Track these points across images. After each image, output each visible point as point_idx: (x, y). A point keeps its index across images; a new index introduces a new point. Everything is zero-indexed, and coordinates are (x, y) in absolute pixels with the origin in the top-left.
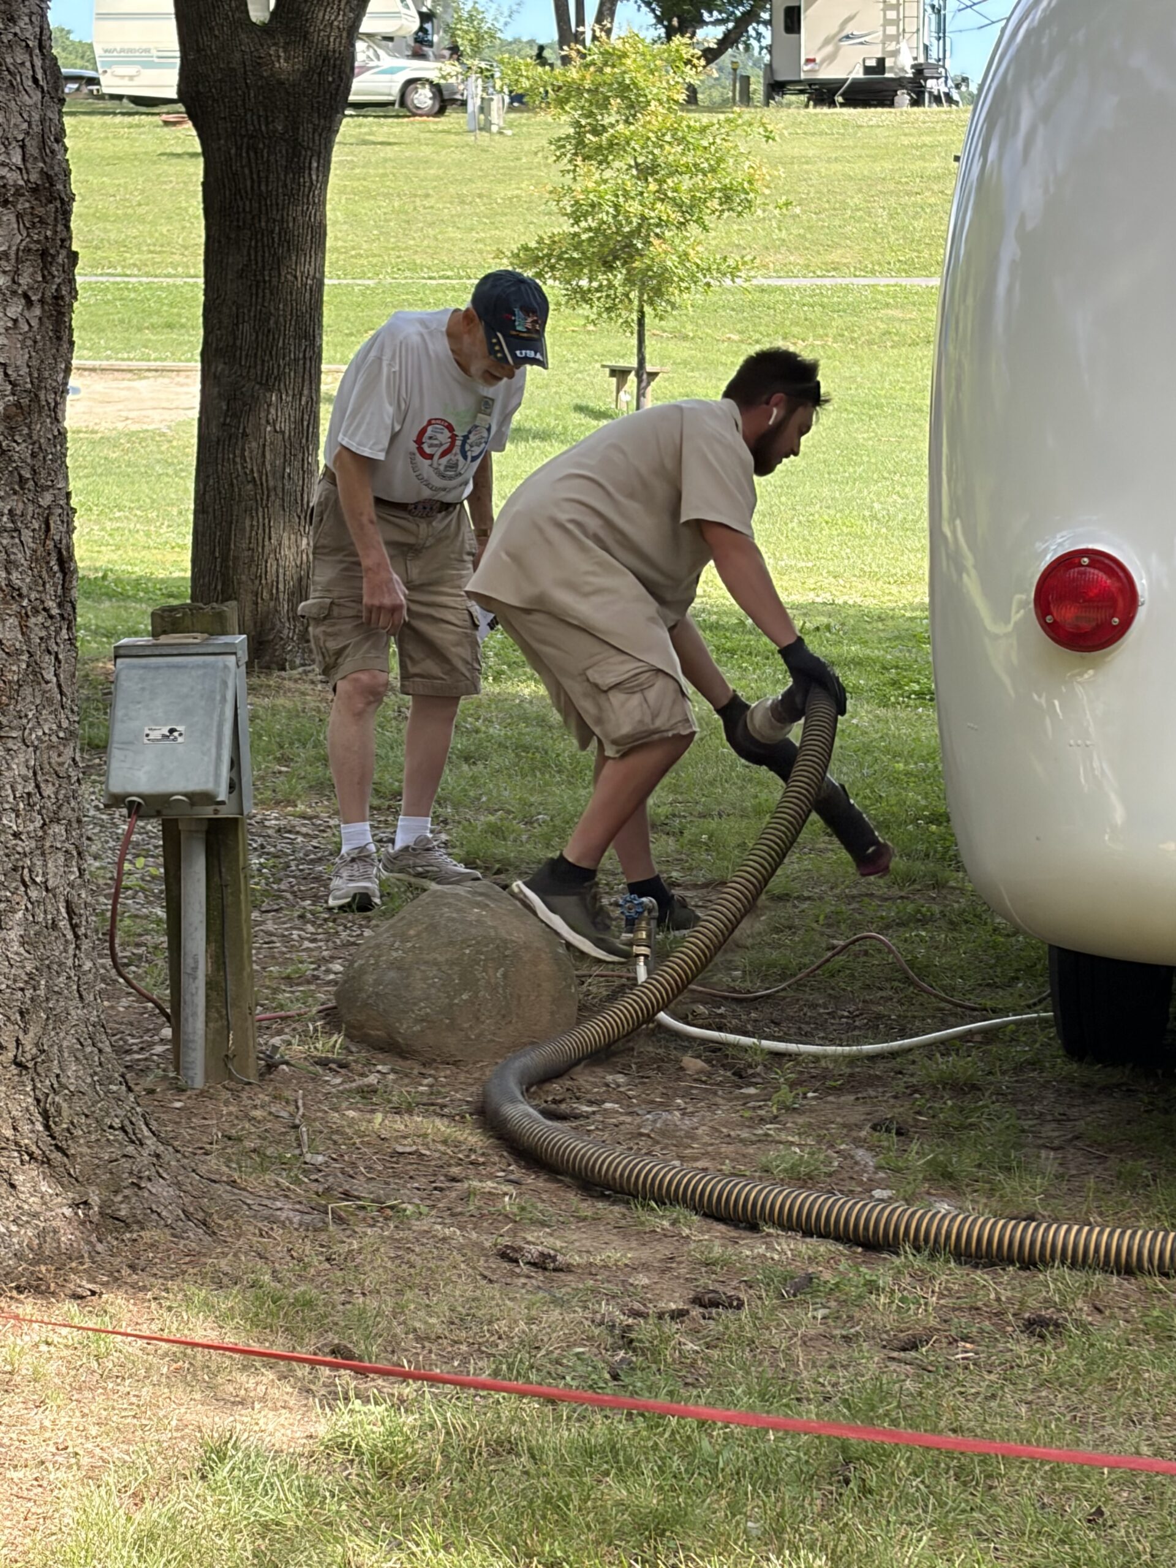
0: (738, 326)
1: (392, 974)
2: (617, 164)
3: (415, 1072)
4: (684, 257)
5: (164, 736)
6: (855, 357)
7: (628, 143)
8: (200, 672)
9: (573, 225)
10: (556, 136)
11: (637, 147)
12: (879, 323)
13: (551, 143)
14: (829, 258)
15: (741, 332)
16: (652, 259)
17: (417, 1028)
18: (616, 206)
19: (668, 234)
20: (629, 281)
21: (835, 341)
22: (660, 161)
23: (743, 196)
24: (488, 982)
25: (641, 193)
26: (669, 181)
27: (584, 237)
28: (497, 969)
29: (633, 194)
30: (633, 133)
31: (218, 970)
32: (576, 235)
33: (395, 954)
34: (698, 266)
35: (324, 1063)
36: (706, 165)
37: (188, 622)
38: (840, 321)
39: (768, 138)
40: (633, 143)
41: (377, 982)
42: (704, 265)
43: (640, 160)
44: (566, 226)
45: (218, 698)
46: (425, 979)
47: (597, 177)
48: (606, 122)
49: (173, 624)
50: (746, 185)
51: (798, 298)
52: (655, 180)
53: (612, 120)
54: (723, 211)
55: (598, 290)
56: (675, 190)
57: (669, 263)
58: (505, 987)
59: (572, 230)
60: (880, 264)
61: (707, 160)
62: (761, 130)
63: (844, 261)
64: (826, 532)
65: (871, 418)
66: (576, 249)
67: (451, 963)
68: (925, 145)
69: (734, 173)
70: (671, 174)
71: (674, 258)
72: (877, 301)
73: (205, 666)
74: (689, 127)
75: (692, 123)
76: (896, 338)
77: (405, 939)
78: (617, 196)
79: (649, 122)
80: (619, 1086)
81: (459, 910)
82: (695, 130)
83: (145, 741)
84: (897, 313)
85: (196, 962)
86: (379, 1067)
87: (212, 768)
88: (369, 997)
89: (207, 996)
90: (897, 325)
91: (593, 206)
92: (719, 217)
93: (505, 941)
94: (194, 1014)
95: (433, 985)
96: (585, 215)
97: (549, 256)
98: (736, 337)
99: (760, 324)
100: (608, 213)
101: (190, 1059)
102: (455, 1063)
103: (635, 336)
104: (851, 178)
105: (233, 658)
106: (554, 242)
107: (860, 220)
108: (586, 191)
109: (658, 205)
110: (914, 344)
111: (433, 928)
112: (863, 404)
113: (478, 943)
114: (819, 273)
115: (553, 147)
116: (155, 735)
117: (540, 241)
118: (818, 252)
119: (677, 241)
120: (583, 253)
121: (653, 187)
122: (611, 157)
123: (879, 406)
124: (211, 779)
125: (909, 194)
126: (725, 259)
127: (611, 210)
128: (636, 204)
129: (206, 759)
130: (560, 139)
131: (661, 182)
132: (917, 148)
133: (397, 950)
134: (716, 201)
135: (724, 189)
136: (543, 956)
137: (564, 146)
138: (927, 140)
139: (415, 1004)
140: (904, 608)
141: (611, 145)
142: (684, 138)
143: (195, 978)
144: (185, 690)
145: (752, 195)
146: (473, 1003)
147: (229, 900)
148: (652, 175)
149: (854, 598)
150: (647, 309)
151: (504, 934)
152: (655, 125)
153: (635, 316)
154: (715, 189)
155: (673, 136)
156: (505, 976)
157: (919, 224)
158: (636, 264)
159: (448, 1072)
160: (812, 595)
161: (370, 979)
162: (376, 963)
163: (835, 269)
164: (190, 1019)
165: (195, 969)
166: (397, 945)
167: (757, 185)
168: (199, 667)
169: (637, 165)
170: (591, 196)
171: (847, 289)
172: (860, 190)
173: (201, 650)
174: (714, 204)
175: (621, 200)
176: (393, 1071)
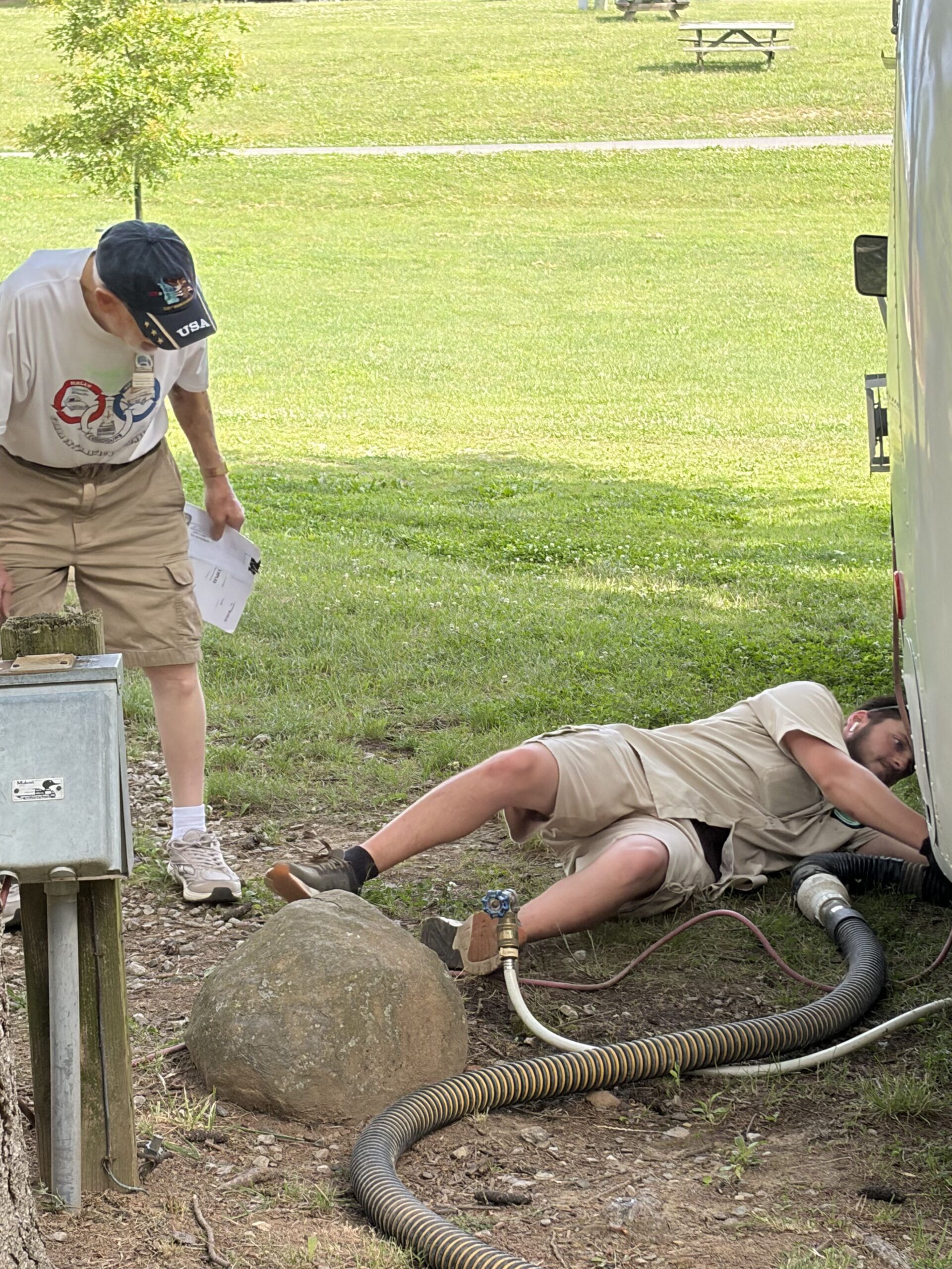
0: (203, 192)
1: (265, 1021)
2: (110, 54)
3: (300, 1136)
4: (175, 135)
5: (37, 791)
6: (307, 217)
7: (121, 35)
8: (77, 707)
9: (75, 108)
10: (54, 28)
11: (128, 38)
12: (322, 188)
13: (49, 33)
14: (268, 130)
15: (206, 197)
16: (147, 137)
17: (301, 1085)
18: (114, 91)
19: (159, 115)
20: (127, 156)
21: (287, 204)
22: (151, 50)
23: (223, 80)
24: (376, 1023)
25: (135, 79)
26: (159, 67)
27: (84, 117)
28: (383, 1007)
29: (127, 79)
30: (125, 26)
31: (92, 1057)
32: (77, 116)
33: (265, 996)
34: (187, 142)
35: (198, 1139)
36: (190, 53)
37: (47, 640)
38: (289, 186)
39: (242, 29)
40: (125, 34)
41: (248, 1031)
42: (193, 142)
43: (130, 50)
44: (69, 109)
45: (102, 740)
46: (304, 1025)
47: (93, 66)
48: (99, 16)
49: (30, 642)
50: (227, 71)
51: (250, 166)
52: (147, 67)
53: (105, 14)
54: (206, 93)
55: (97, 164)
56: (165, 76)
57: (163, 141)
58: (393, 1027)
59: (74, 112)
60: (309, 135)
61: (192, 49)
62: (237, 22)
63: (280, 133)
64: (336, 381)
65: (334, 272)
66: (79, 129)
67: (333, 1005)
68: (331, 33)
69: (214, 60)
70: (160, 62)
71: (168, 135)
72: (319, 169)
73: (82, 698)
74: (174, 20)
75: (176, 16)
76: (339, 201)
77: (274, 976)
78: (113, 82)
79: (140, 16)
80: (537, 1141)
81: (332, 936)
82: (178, 23)
83: (15, 798)
84: (338, 179)
85: (70, 1053)
86: (261, 1138)
87: (102, 831)
88: (240, 1050)
89: (82, 1089)
90: (338, 188)
91: (92, 91)
92: (203, 100)
93: (390, 973)
94: (69, 1117)
95: (314, 1031)
96: (84, 100)
97: (53, 135)
98: (201, 201)
99: (221, 190)
100: (106, 97)
101: (67, 1171)
102: (344, 1123)
103: (134, 203)
104: (274, 63)
105: (113, 684)
106: (58, 123)
107: (288, 98)
108: (85, 78)
109: (151, 89)
110: (354, 205)
111: (305, 961)
112: (322, 259)
113: (361, 977)
114: (259, 143)
115: (51, 37)
116: (27, 790)
117: (46, 121)
118: (256, 126)
119: (168, 121)
120: (85, 132)
121: (145, 73)
122: (106, 48)
123: (337, 261)
124: (102, 845)
125: (325, 75)
126: (210, 136)
127: (109, 94)
128: (130, 88)
129: (94, 818)
130: (57, 30)
131: (152, 69)
132: (326, 36)
133: (265, 990)
134: (200, 85)
135: (206, 74)
136: (431, 985)
137: (60, 36)
138: (332, 28)
139: (295, 1057)
140: (451, 460)
141: (106, 36)
142: (169, 29)
143: (69, 1074)
144: (61, 731)
145: (231, 79)
146: (361, 1051)
147: (104, 972)
148: (143, 62)
149: (402, 452)
150: (142, 180)
151: (387, 964)
152: (146, 18)
153: (132, 188)
154: (199, 74)
155: (159, 28)
156: (393, 1013)
157: (339, 101)
158: (132, 142)
159: (337, 1134)
160: (361, 448)
161: (239, 1027)
162: (244, 1008)
163: (272, 141)
164: (65, 1123)
165: (69, 1062)
166: (265, 983)
167: (236, 72)
168: (74, 700)
169: (128, 54)
170: (91, 82)
171: (292, 158)
172: (284, 73)
173: (73, 679)
174: (198, 88)
175: (117, 85)
176: (279, 1140)
